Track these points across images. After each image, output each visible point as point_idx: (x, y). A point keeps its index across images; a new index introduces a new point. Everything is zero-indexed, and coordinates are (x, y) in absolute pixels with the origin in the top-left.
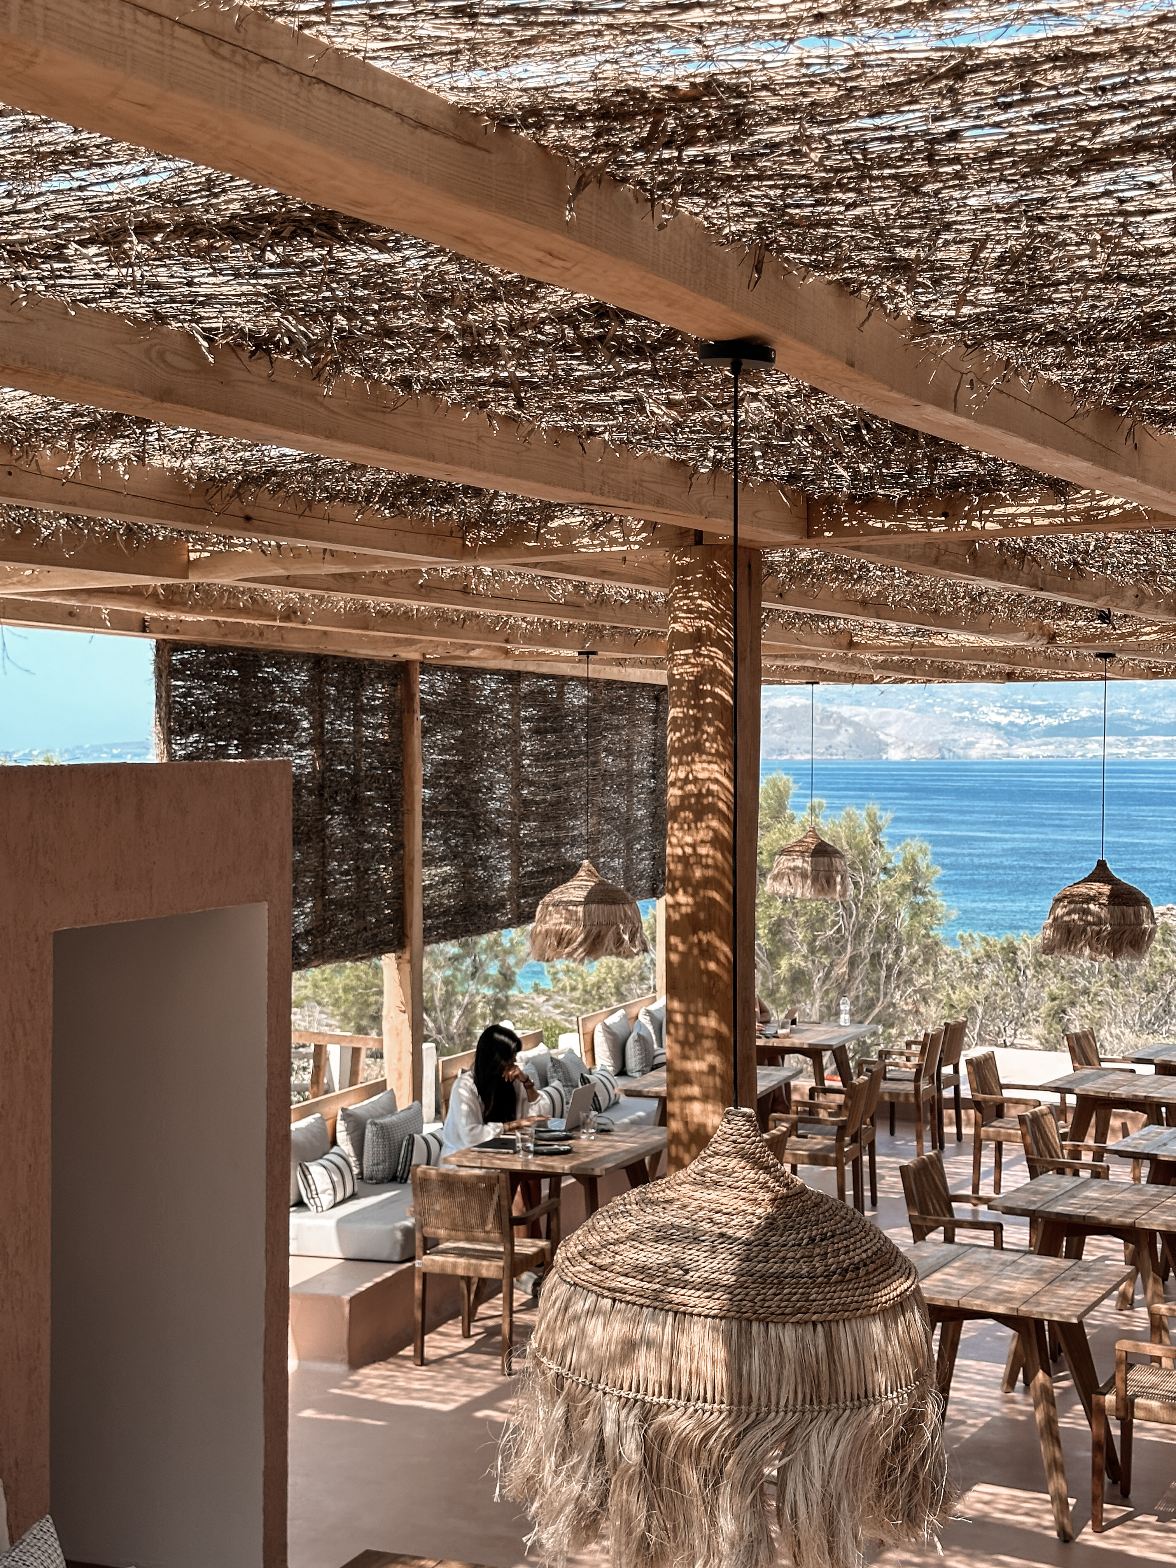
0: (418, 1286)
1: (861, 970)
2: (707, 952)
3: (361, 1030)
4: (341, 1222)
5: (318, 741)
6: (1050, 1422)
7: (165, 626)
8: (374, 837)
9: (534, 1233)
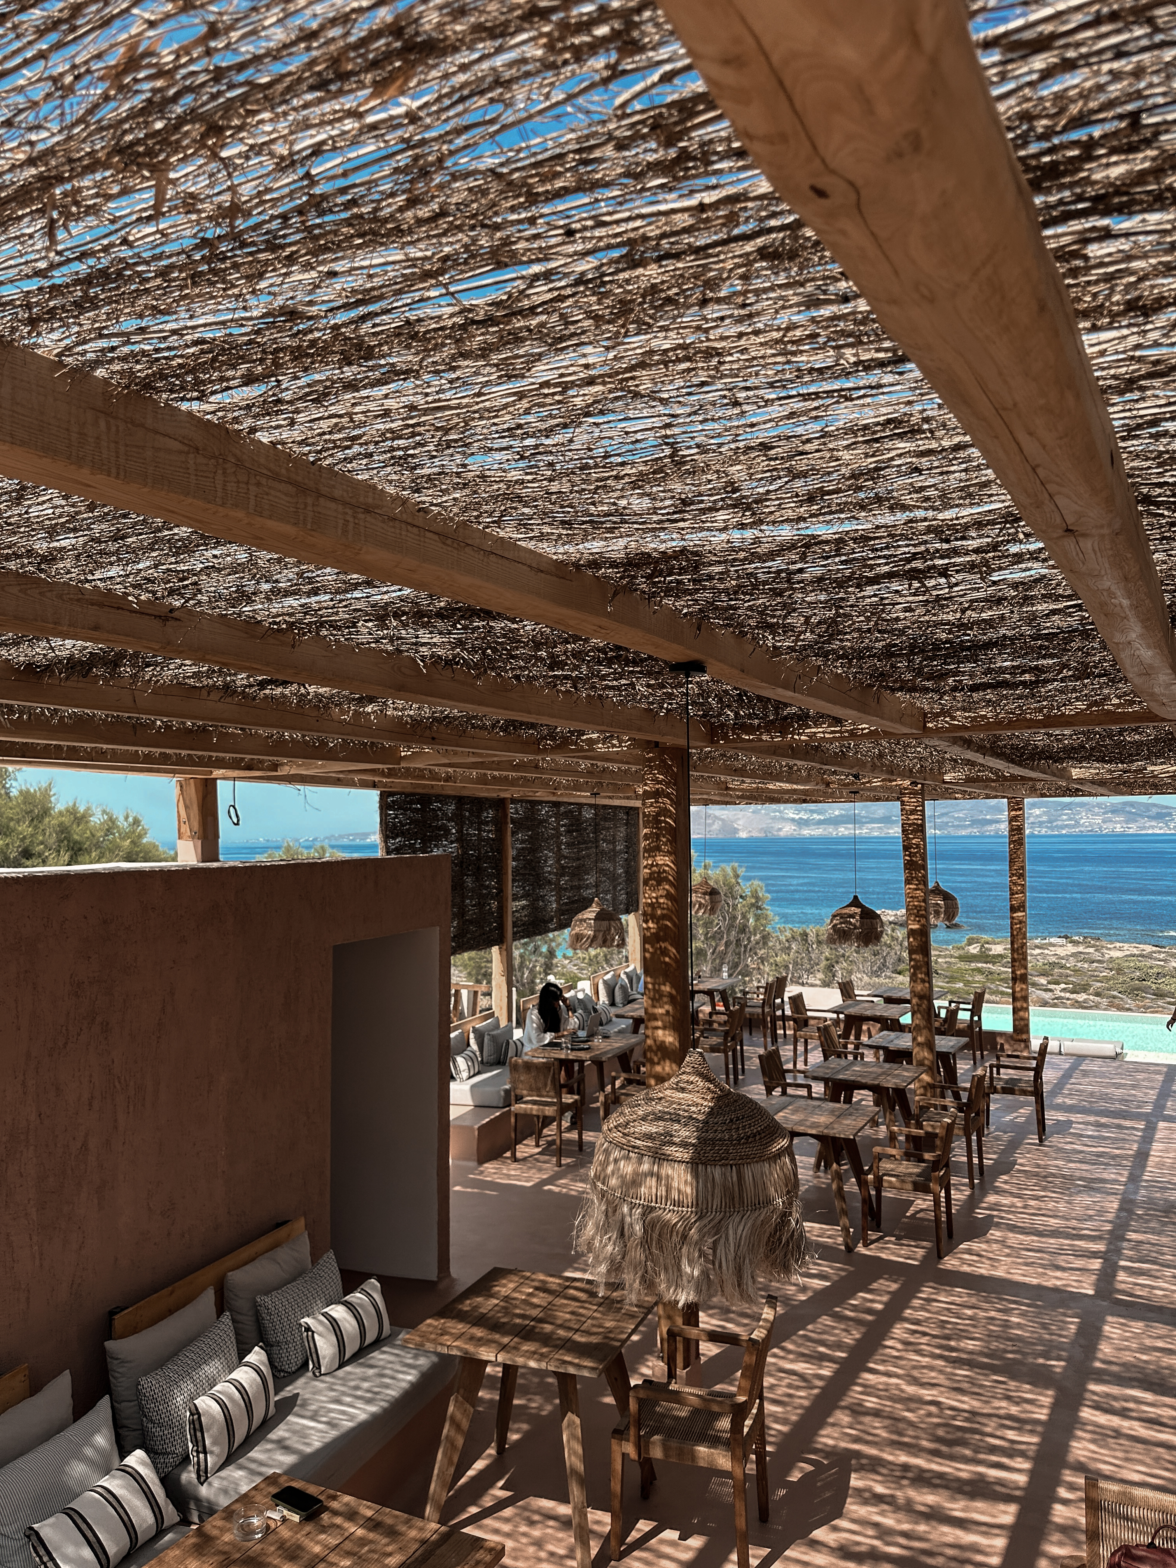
0: (513, 1120)
1: (732, 947)
2: (665, 952)
3: (478, 982)
4: (473, 1087)
5: (461, 839)
6: (840, 1189)
7: (385, 785)
8: (487, 887)
9: (571, 1092)
